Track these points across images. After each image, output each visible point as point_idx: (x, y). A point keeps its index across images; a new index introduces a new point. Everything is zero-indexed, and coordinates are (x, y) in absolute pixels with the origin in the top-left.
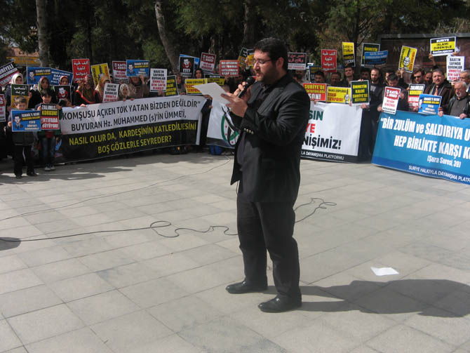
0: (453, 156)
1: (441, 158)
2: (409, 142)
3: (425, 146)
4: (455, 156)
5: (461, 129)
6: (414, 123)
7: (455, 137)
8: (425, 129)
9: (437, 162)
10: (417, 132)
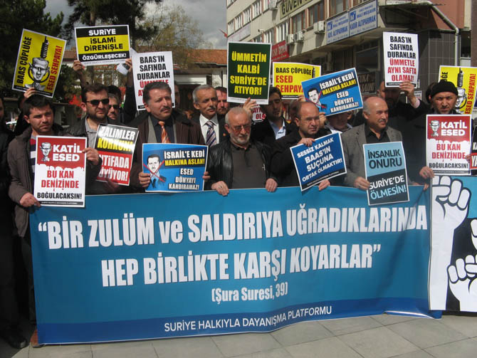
0: (272, 277)
1: (244, 289)
2: (147, 270)
3: (198, 268)
4: (276, 274)
5: (277, 214)
6: (150, 220)
7: (268, 235)
8: (186, 230)
9: (236, 298)
10: (165, 240)
